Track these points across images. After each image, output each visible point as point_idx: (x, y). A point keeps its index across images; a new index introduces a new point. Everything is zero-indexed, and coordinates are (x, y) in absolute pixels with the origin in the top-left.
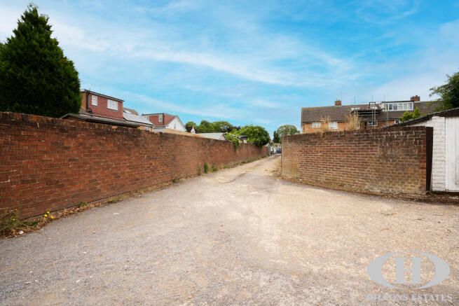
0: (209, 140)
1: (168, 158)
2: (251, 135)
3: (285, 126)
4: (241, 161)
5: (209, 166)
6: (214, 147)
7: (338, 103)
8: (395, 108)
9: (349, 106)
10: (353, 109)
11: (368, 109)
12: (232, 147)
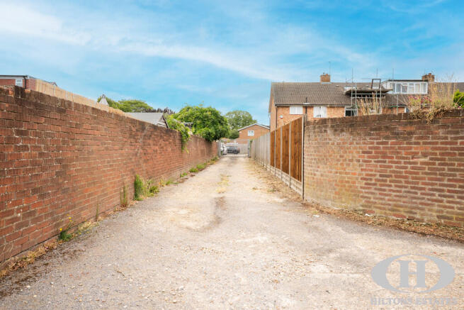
0: (142, 124)
1: (43, 169)
2: (198, 122)
3: (235, 113)
4: (189, 169)
5: (144, 183)
6: (151, 142)
7: (326, 78)
8: (405, 89)
9: (343, 84)
10: (348, 89)
11: (369, 89)
12: (177, 141)
